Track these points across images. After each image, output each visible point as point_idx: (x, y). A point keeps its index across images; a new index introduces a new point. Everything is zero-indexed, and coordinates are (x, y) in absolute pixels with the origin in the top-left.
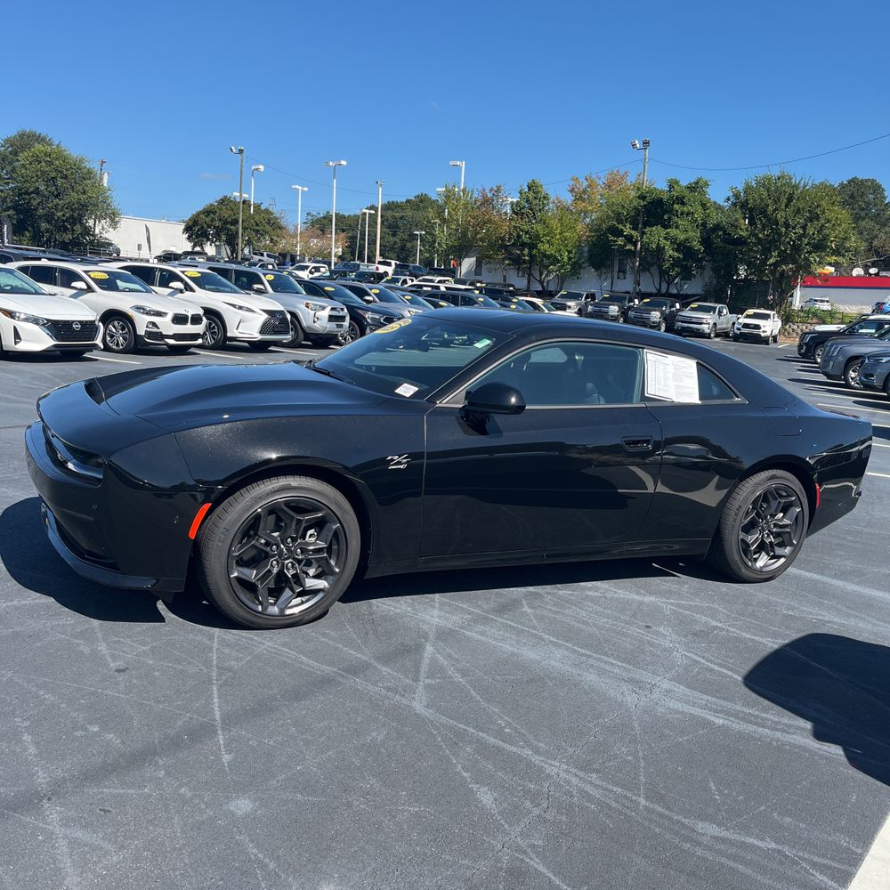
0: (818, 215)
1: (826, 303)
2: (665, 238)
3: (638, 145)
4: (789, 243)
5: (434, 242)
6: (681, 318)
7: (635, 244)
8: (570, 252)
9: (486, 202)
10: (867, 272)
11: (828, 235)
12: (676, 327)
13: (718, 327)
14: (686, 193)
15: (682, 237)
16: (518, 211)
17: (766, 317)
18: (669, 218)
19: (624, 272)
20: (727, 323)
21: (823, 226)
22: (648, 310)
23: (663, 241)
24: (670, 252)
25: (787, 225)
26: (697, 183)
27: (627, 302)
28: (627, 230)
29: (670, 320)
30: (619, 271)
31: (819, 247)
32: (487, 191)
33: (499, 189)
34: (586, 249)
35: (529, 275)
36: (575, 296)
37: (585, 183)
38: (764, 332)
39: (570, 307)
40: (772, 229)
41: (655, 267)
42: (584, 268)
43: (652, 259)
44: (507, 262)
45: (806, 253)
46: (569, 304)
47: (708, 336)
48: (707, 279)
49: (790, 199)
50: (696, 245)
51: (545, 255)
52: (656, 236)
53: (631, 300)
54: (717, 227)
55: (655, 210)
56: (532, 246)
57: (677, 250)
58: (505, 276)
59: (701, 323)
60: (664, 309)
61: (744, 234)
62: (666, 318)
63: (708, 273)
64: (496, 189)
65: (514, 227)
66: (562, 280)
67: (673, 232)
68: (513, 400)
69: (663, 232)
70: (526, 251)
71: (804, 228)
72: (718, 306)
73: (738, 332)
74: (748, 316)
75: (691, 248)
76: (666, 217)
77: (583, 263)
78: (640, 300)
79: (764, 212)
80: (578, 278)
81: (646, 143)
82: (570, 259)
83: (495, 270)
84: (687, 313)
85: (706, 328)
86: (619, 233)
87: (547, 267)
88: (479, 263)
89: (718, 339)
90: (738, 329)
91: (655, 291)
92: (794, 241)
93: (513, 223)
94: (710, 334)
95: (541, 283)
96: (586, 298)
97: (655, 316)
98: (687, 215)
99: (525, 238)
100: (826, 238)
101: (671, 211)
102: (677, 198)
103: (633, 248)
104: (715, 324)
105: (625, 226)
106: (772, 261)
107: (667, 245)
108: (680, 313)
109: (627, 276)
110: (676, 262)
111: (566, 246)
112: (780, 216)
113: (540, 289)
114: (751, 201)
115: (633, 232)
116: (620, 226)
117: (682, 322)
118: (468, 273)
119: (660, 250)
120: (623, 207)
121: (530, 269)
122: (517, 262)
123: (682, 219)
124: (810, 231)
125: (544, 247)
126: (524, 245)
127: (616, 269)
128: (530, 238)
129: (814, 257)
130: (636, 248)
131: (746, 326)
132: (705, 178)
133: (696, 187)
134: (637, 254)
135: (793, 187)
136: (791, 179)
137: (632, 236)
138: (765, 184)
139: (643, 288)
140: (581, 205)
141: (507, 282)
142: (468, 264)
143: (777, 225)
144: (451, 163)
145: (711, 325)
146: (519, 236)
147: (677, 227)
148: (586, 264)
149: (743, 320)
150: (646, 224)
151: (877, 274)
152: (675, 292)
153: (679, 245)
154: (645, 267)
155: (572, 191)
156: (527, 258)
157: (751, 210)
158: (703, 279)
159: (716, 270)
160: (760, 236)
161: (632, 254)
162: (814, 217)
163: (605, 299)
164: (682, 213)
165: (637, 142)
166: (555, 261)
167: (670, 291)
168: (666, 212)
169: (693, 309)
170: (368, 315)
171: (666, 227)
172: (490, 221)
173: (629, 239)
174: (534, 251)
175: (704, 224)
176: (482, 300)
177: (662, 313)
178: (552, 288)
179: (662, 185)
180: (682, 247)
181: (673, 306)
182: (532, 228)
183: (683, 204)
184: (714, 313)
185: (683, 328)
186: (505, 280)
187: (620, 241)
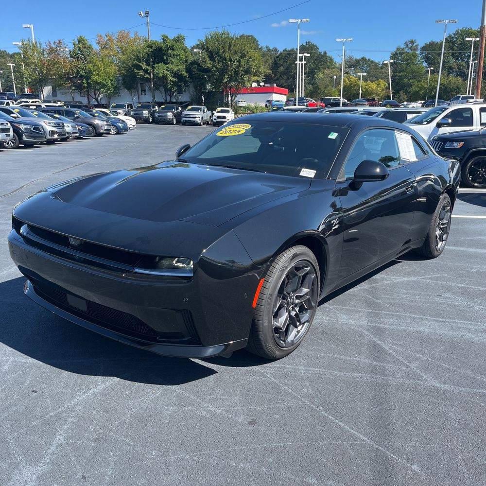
0: (245, 55)
1: (244, 102)
2: (167, 70)
3: (143, 15)
4: (232, 70)
5: (22, 77)
6: (184, 115)
7: (149, 74)
8: (112, 80)
9: (52, 51)
10: (259, 85)
11: (251, 65)
12: (182, 121)
13: (204, 119)
14: (174, 43)
15: (176, 69)
16: (74, 55)
17: (227, 111)
18: (167, 58)
19: (145, 91)
20: (207, 117)
21: (248, 60)
22: (165, 112)
23: (166, 72)
24: (170, 78)
25: (231, 61)
26: (178, 37)
27: (152, 108)
28: (144, 66)
29: (178, 116)
30: (142, 91)
31: (247, 72)
32: (52, 44)
33: (60, 43)
34: (120, 78)
35: (88, 95)
36: (121, 107)
37: (106, 39)
38: (228, 120)
39: (120, 113)
40: (223, 63)
41: (162, 87)
42: (121, 89)
43: (160, 83)
44: (73, 88)
45: (241, 75)
46: (119, 111)
47: (200, 125)
48: (191, 93)
49: (230, 46)
50: (185, 74)
51: (97, 83)
52: (161, 69)
53: (154, 107)
54: (194, 62)
55: (158, 54)
56: (88, 78)
57: (174, 77)
58: (73, 97)
59: (196, 118)
60: (173, 111)
61: (209, 66)
62: (175, 116)
63: (192, 89)
64: (58, 42)
65: (74, 66)
66: (109, 97)
67: (170, 66)
68: (378, 170)
69: (165, 67)
70: (84, 81)
71: (239, 62)
72: (202, 107)
73: (215, 121)
74: (218, 112)
75: (182, 75)
76: (165, 58)
77: (120, 86)
78: (159, 107)
79: (217, 53)
80: (119, 96)
81: (147, 13)
82: (112, 84)
83: (66, 93)
84: (186, 112)
85: (198, 120)
86: (140, 68)
87: (99, 90)
88: (54, 89)
89: (205, 126)
90: (215, 119)
91: (164, 101)
92: (235, 70)
93: (73, 63)
94: (200, 123)
95: (97, 100)
96: (128, 107)
97: (170, 115)
98: (176, 56)
99: (82, 73)
100: (250, 67)
101: (167, 54)
102: (170, 47)
103: (149, 76)
104: (202, 117)
105: (143, 64)
106: (225, 80)
107: (168, 74)
108: (183, 113)
109: (147, 92)
110: (175, 84)
111: (109, 77)
112: (227, 55)
113: (97, 104)
114: (210, 47)
115: (148, 67)
116: (141, 64)
117: (185, 117)
118: (48, 96)
119: (165, 77)
120: (139, 52)
121: (88, 91)
122: (79, 88)
123: (174, 58)
124: (243, 63)
125: (95, 78)
126: (82, 77)
127: (140, 89)
128: (86, 73)
129: (246, 78)
130: (150, 77)
131: (219, 117)
132: (183, 35)
133: (178, 40)
134: (151, 80)
135: (231, 39)
136: (228, 34)
137: (147, 70)
138: (216, 38)
139: (157, 100)
140: (106, 52)
141: (75, 100)
142: (47, 90)
143: (226, 60)
144: (24, 26)
145: (201, 118)
146: (78, 71)
147: (172, 63)
148: (122, 87)
149: (216, 114)
150: (154, 62)
151: (264, 86)
152: (175, 101)
153: (175, 74)
154: (157, 87)
155: (99, 43)
156: (86, 85)
157: (211, 52)
158: (189, 93)
159: (195, 87)
160: (218, 67)
161: (148, 80)
162: (243, 56)
163: (138, 107)
164: (174, 55)
165: (142, 12)
166: (103, 86)
167: (172, 100)
168: (164, 54)
169: (189, 110)
170: (22, 127)
171: (166, 64)
172: (58, 63)
173: (146, 71)
174: (90, 81)
175: (186, 61)
176: (79, 112)
177: (173, 113)
178: (104, 102)
179: (159, 39)
180: (176, 75)
181: (177, 109)
182: (85, 66)
183: (173, 50)
184: (201, 111)
185: (186, 121)
186: (73, 100)
187: (141, 73)
